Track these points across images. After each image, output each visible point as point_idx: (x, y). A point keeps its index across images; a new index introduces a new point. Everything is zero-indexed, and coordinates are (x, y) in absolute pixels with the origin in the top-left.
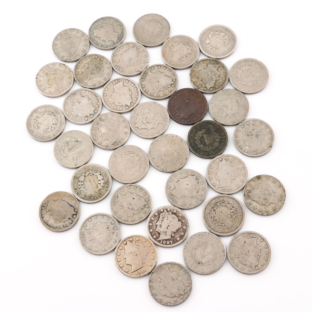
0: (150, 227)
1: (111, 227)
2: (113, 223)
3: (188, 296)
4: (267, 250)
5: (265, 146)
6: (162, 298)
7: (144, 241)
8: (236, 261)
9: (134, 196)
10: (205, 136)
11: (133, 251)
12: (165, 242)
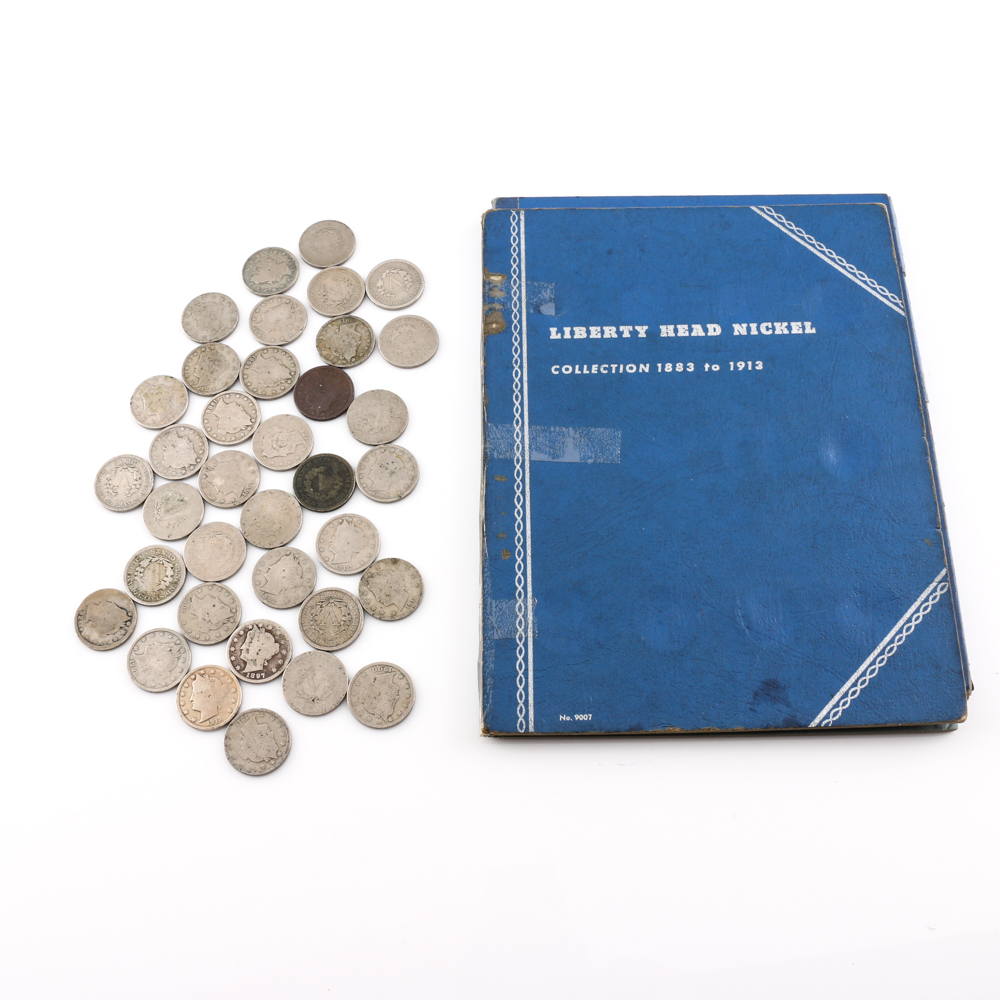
0: (231, 654)
1: (176, 648)
2: (178, 642)
3: (284, 761)
4: (407, 691)
5: (393, 492)
6: (242, 763)
7: (222, 674)
8: (360, 708)
9: (216, 602)
10: (321, 477)
11: (204, 690)
12: (253, 675)
